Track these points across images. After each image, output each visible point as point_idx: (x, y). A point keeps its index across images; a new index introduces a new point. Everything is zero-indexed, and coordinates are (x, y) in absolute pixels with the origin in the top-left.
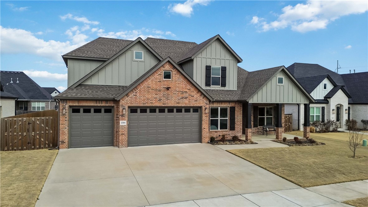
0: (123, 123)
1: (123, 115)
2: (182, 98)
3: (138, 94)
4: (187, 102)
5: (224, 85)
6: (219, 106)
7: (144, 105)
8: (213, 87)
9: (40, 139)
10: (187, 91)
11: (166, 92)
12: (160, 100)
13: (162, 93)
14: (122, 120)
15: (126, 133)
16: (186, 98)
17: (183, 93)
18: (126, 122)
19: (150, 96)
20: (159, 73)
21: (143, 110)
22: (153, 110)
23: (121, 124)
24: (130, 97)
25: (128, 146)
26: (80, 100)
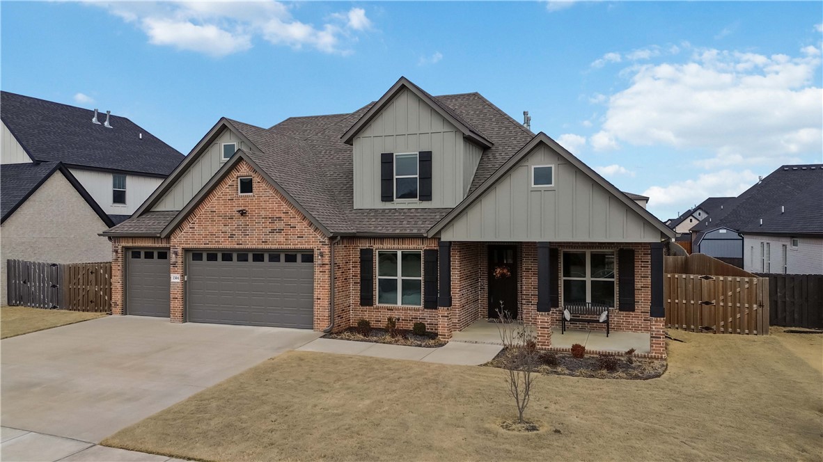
0: (176, 278)
1: (174, 264)
2: (273, 231)
3: (196, 226)
4: (282, 240)
5: (426, 195)
6: (399, 249)
7: (206, 246)
8: (399, 204)
9: (104, 298)
10: (282, 215)
11: (242, 219)
12: (232, 236)
13: (235, 223)
14: (175, 272)
15: (179, 296)
16: (280, 231)
17: (273, 220)
18: (179, 276)
19: (214, 230)
20: (230, 183)
21: (212, 256)
22: (227, 256)
23: (172, 280)
24: (185, 231)
25: (185, 321)
26: (134, 237)
